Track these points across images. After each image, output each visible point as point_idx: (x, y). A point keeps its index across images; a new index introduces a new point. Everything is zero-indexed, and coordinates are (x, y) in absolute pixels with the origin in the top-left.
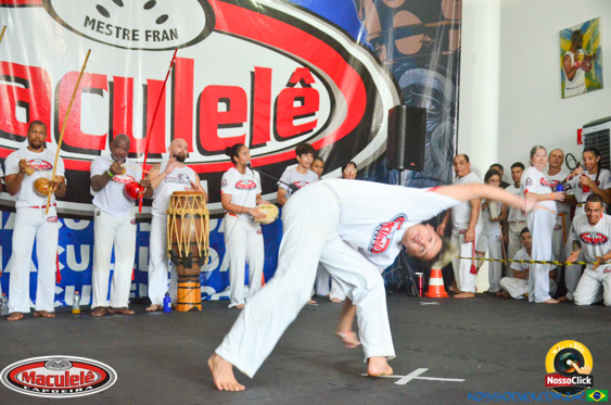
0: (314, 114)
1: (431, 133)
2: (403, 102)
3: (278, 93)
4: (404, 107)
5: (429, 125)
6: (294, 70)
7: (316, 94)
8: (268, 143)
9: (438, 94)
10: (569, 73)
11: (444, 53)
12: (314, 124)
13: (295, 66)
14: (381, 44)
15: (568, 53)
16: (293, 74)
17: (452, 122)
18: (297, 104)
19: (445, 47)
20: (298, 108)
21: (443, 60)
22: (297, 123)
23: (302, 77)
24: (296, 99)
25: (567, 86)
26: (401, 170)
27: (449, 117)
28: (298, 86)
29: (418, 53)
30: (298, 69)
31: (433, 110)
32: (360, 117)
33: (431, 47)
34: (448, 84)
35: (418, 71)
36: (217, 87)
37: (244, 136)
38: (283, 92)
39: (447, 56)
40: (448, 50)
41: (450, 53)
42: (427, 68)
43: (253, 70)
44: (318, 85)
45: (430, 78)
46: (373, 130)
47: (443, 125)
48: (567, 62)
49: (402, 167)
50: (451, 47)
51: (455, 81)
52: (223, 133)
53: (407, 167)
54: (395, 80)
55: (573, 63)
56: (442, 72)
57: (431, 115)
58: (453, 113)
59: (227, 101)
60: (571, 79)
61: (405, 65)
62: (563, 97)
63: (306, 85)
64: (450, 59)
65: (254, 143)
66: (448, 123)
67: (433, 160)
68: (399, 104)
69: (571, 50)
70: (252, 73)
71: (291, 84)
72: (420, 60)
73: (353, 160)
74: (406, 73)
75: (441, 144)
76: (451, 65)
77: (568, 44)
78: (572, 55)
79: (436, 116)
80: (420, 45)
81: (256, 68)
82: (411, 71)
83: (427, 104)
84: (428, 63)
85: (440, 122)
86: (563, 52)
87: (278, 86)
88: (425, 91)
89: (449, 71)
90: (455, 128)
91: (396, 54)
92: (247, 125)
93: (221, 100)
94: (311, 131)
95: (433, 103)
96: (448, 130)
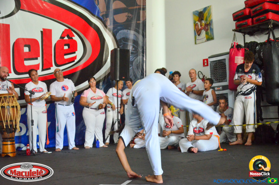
0: (75, 53)
1: (133, 62)
2: (118, 47)
3: (56, 42)
4: (119, 49)
5: (131, 57)
6: (63, 30)
7: (75, 43)
8: (51, 68)
9: (135, 42)
10: (198, 32)
11: (138, 22)
12: (75, 58)
13: (64, 28)
14: (107, 17)
15: (197, 22)
16: (63, 32)
17: (143, 56)
18: (66, 48)
19: (138, 19)
20: (67, 50)
21: (138, 25)
22: (66, 57)
23: (67, 34)
24: (66, 45)
25: (197, 38)
26: (118, 81)
27: (141, 54)
28: (66, 38)
29: (125, 22)
30: (65, 30)
31: (134, 51)
32: (97, 54)
33: (132, 19)
34: (140, 37)
35: (125, 31)
36: (23, 39)
37: (39, 64)
38: (58, 41)
39: (139, 23)
40: (139, 20)
41: (141, 22)
42: (130, 29)
43: (42, 30)
44: (76, 38)
45: (131, 34)
46: (104, 60)
47: (138, 58)
48: (197, 27)
49: (118, 79)
50: (141, 19)
51: (144, 36)
52: (27, 63)
53: (121, 79)
54: (114, 35)
55: (200, 27)
56: (137, 31)
57: (132, 53)
58: (144, 51)
59: (29, 46)
60: (199, 35)
61: (119, 28)
62: (196, 43)
63: (70, 38)
64: (141, 25)
65: (44, 68)
66: (141, 57)
67: (134, 75)
68: (116, 47)
69: (198, 21)
70: (41, 32)
71: (62, 37)
72: (127, 25)
73: (94, 76)
74: (120, 32)
75: (138, 67)
76: (142, 28)
77: (197, 18)
78: (199, 23)
79: (135, 53)
80: (126, 18)
81: (43, 29)
82: (122, 31)
83: (130, 48)
84: (130, 27)
85: (137, 56)
86: (195, 22)
87: (55, 38)
88: (129, 41)
89: (141, 31)
90: (145, 59)
91: (115, 22)
92: (40, 59)
93: (26, 46)
94: (74, 61)
95: (134, 47)
96: (141, 60)
